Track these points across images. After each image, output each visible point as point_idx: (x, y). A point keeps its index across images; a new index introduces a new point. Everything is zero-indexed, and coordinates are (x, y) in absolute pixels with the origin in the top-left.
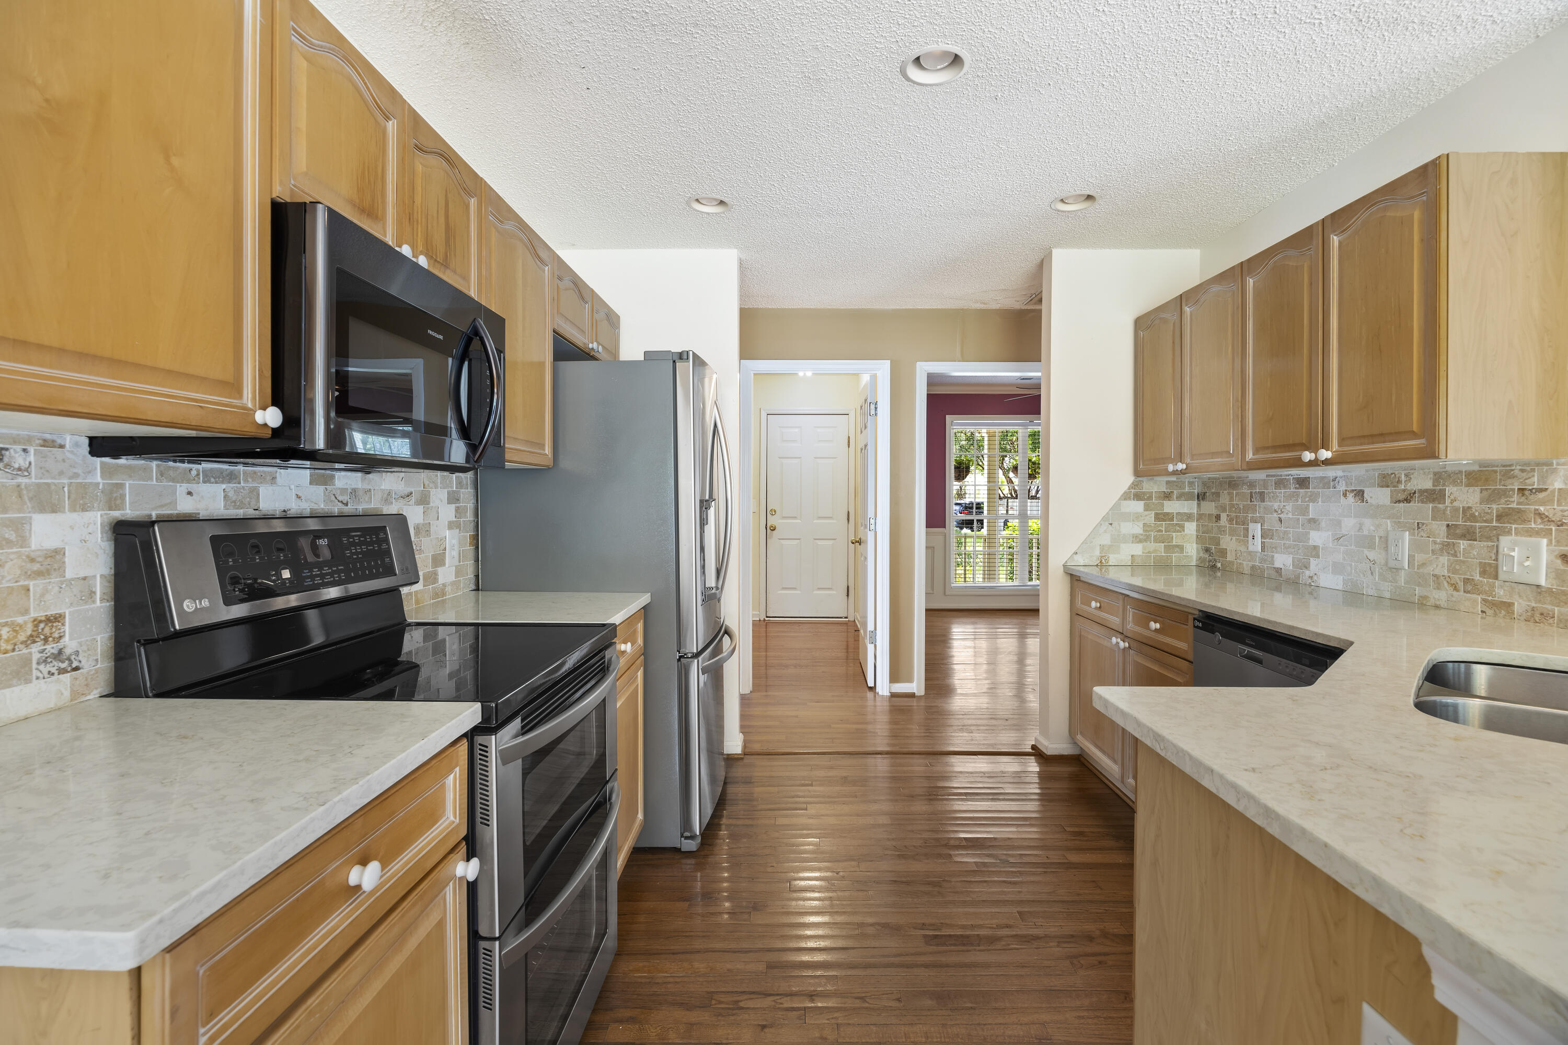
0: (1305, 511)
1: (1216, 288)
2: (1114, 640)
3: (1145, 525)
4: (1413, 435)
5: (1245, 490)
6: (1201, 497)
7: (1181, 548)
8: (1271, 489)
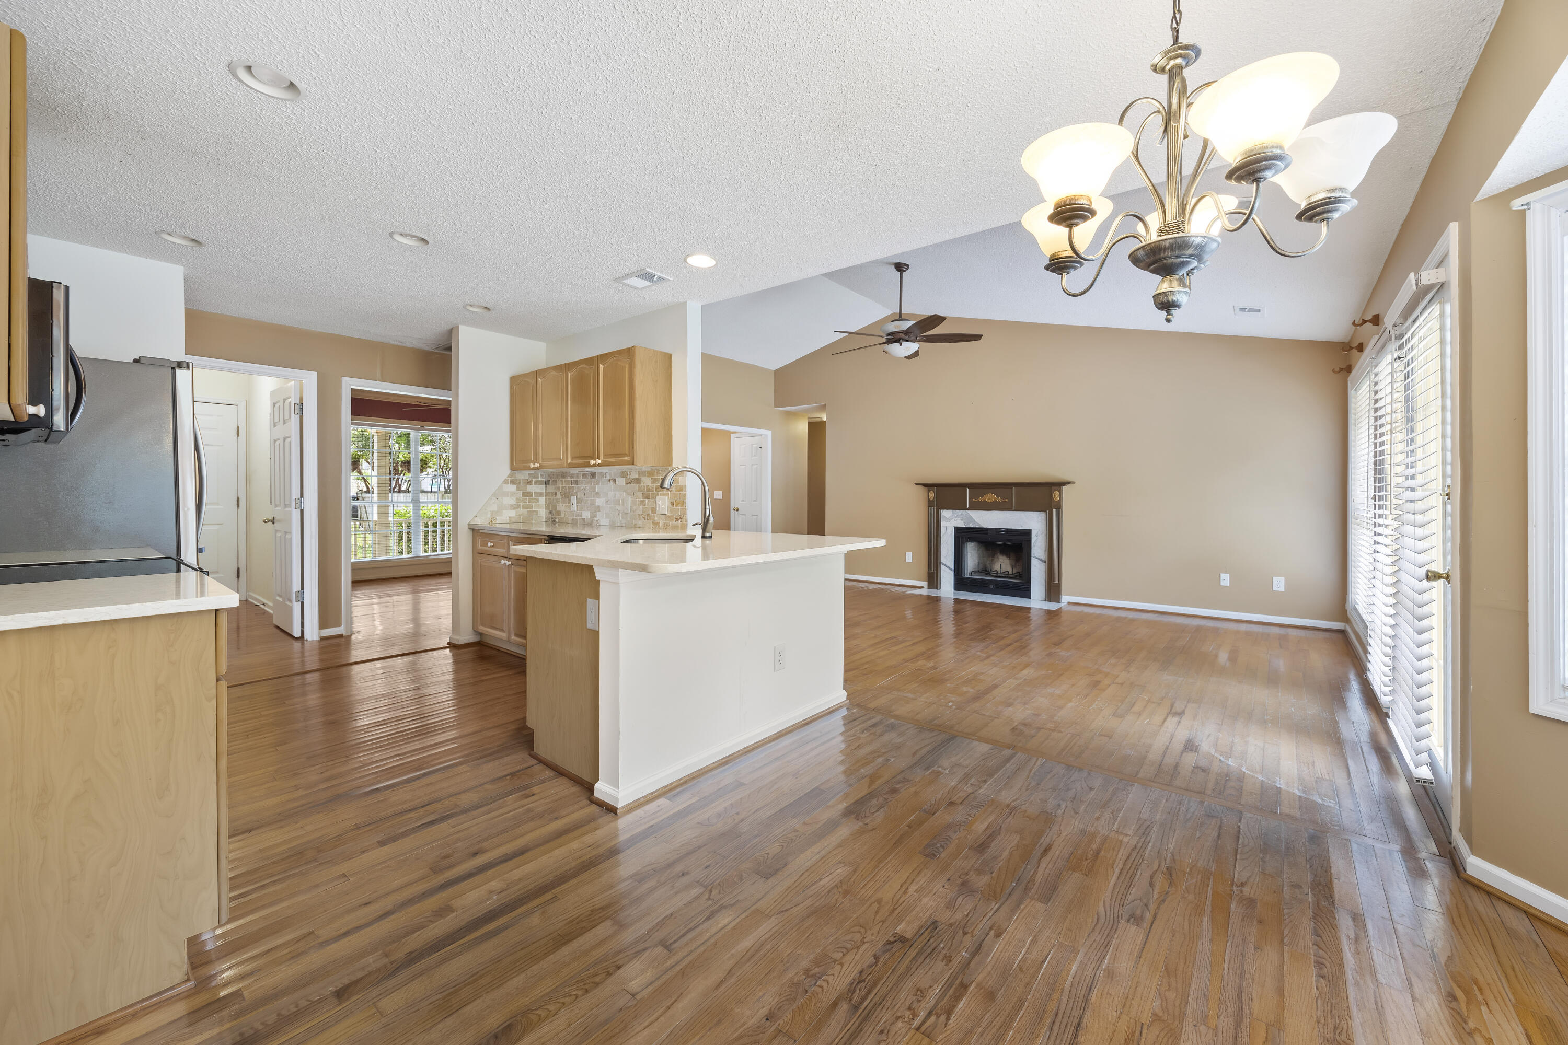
0: (594, 489)
1: (553, 373)
2: (503, 562)
3: (517, 499)
4: (625, 455)
5: (569, 479)
6: (547, 483)
7: (537, 512)
8: (581, 478)
